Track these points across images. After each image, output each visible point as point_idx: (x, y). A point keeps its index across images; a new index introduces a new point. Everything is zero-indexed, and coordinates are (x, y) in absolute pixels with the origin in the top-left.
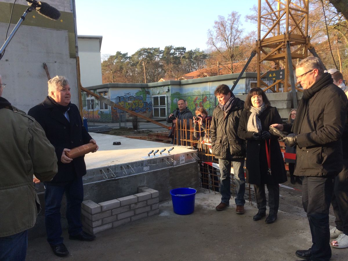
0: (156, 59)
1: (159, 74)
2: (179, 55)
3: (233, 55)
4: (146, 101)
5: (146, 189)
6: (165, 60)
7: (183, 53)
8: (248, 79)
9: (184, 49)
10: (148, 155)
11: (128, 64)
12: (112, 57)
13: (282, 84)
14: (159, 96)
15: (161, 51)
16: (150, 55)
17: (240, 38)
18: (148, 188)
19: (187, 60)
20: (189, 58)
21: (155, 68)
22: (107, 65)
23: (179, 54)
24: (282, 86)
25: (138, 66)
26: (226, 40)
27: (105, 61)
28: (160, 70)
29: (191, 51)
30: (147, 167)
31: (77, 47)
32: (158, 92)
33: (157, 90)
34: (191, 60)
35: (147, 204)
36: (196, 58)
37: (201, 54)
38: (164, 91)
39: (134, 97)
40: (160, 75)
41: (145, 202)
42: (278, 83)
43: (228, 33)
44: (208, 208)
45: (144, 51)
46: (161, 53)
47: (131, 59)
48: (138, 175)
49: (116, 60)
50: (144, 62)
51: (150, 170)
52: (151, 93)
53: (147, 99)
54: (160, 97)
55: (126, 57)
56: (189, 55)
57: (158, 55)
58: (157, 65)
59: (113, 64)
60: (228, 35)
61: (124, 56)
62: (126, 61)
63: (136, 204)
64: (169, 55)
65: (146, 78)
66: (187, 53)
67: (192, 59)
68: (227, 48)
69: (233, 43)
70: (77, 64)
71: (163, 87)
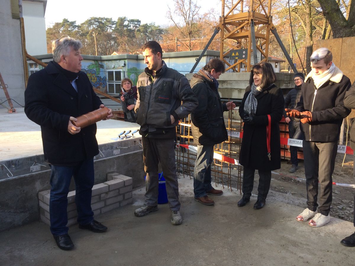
0: (109, 30)
1: (111, 47)
2: (133, 28)
3: (191, 32)
4: (100, 76)
5: (117, 175)
6: (119, 32)
7: (138, 26)
8: (208, 57)
9: (139, 21)
10: (118, 137)
11: (76, 34)
12: (57, 25)
13: (244, 64)
14: (114, 70)
15: (114, 22)
16: (101, 25)
17: (198, 14)
18: (118, 175)
19: (142, 34)
20: (144, 32)
21: (107, 40)
22: (52, 33)
23: (133, 26)
24: (243, 66)
25: (88, 36)
26: (184, 16)
27: (50, 28)
28: (113, 43)
29: (147, 24)
30: (117, 150)
31: (20, 6)
32: (113, 66)
33: (112, 64)
34: (147, 35)
35: (119, 193)
36: (151, 32)
37: (157, 29)
38: (119, 66)
39: (85, 70)
40: (113, 48)
41: (118, 191)
42: (240, 63)
43: (187, 8)
44: (186, 196)
45: (94, 20)
46: (114, 24)
47: (79, 28)
48: (107, 159)
49: (63, 28)
50: (95, 32)
51: (121, 153)
52: (105, 66)
53: (101, 73)
54: (116, 72)
55: (74, 26)
56: (144, 28)
57: (110, 26)
58: (109, 37)
59: (59, 32)
60: (186, 10)
61: (72, 24)
62: (74, 30)
63: (107, 193)
64: (122, 27)
65: (97, 50)
66: (142, 26)
67: (148, 33)
68: (185, 23)
69: (191, 19)
70: (22, 27)
71: (118, 61)
